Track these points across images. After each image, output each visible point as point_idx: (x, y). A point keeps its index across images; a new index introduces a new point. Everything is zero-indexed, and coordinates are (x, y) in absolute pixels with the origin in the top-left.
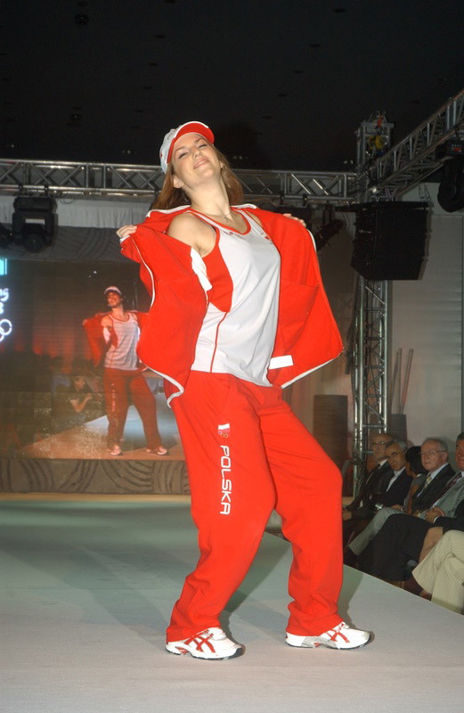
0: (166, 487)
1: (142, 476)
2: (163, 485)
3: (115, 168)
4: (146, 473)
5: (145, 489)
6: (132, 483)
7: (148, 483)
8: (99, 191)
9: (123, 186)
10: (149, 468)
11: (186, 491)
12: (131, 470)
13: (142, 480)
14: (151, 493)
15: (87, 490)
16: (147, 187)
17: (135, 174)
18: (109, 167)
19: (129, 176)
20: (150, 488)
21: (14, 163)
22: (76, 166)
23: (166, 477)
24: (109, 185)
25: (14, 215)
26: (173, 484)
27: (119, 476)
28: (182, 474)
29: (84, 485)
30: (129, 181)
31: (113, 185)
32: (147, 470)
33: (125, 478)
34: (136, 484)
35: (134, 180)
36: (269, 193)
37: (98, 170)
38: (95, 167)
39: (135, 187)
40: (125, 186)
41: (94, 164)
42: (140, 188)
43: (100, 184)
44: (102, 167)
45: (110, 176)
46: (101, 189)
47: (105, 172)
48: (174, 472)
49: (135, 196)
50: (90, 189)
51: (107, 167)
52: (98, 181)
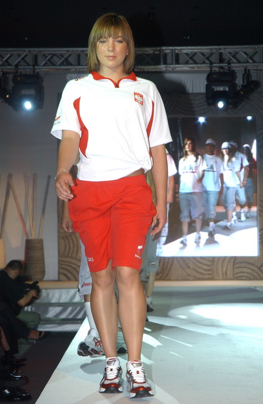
0: (223, 275)
1: (205, 267)
2: (220, 274)
3: (181, 50)
4: (208, 265)
5: (207, 276)
6: (198, 272)
7: (210, 272)
8: (170, 67)
9: (187, 63)
10: (210, 261)
11: (237, 278)
12: (197, 264)
13: (205, 270)
14: (212, 279)
15: (167, 278)
16: (204, 63)
17: (195, 54)
18: (177, 50)
19: (190, 56)
20: (211, 276)
23: (222, 268)
24: (177, 62)
26: (228, 272)
27: (189, 268)
28: (233, 265)
29: (165, 275)
30: (191, 58)
31: (180, 62)
32: (209, 263)
33: (193, 269)
34: (201, 273)
35: (195, 58)
37: (169, 52)
38: (167, 50)
39: (196, 63)
40: (189, 63)
41: (167, 48)
42: (199, 64)
43: (171, 63)
44: (172, 50)
45: (177, 55)
46: (172, 66)
47: (174, 53)
48: (228, 265)
49: (196, 69)
50: (164, 66)
51: (175, 50)
52: (169, 60)
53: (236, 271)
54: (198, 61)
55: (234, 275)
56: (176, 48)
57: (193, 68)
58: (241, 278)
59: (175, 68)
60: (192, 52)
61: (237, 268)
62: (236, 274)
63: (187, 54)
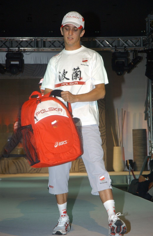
3: (46, 39)
8: (40, 49)
9: (50, 47)
11: (81, 171)
15: (40, 172)
17: (55, 41)
19: (52, 42)
21: (5, 39)
22: (31, 39)
24: (44, 46)
25: (6, 60)
26: (76, 168)
28: (79, 164)
30: (52, 44)
31: (46, 46)
35: (54, 44)
36: (110, 47)
37: (40, 41)
38: (38, 39)
39: (55, 47)
40: (51, 47)
41: (38, 38)
42: (57, 47)
43: (41, 46)
44: (41, 39)
45: (44, 42)
46: (41, 48)
47: (42, 41)
48: (75, 164)
49: (55, 50)
50: (37, 48)
51: (43, 39)
52: (40, 45)
53: (80, 167)
54: (56, 46)
55: (79, 169)
56: (43, 38)
57: (54, 50)
58: (83, 171)
59: (43, 50)
60: (53, 40)
61: (81, 165)
62: (80, 169)
63: (50, 41)
